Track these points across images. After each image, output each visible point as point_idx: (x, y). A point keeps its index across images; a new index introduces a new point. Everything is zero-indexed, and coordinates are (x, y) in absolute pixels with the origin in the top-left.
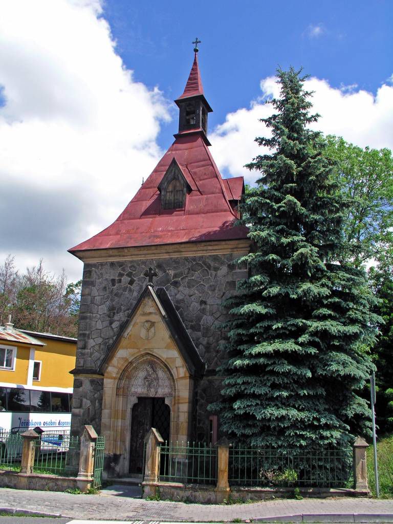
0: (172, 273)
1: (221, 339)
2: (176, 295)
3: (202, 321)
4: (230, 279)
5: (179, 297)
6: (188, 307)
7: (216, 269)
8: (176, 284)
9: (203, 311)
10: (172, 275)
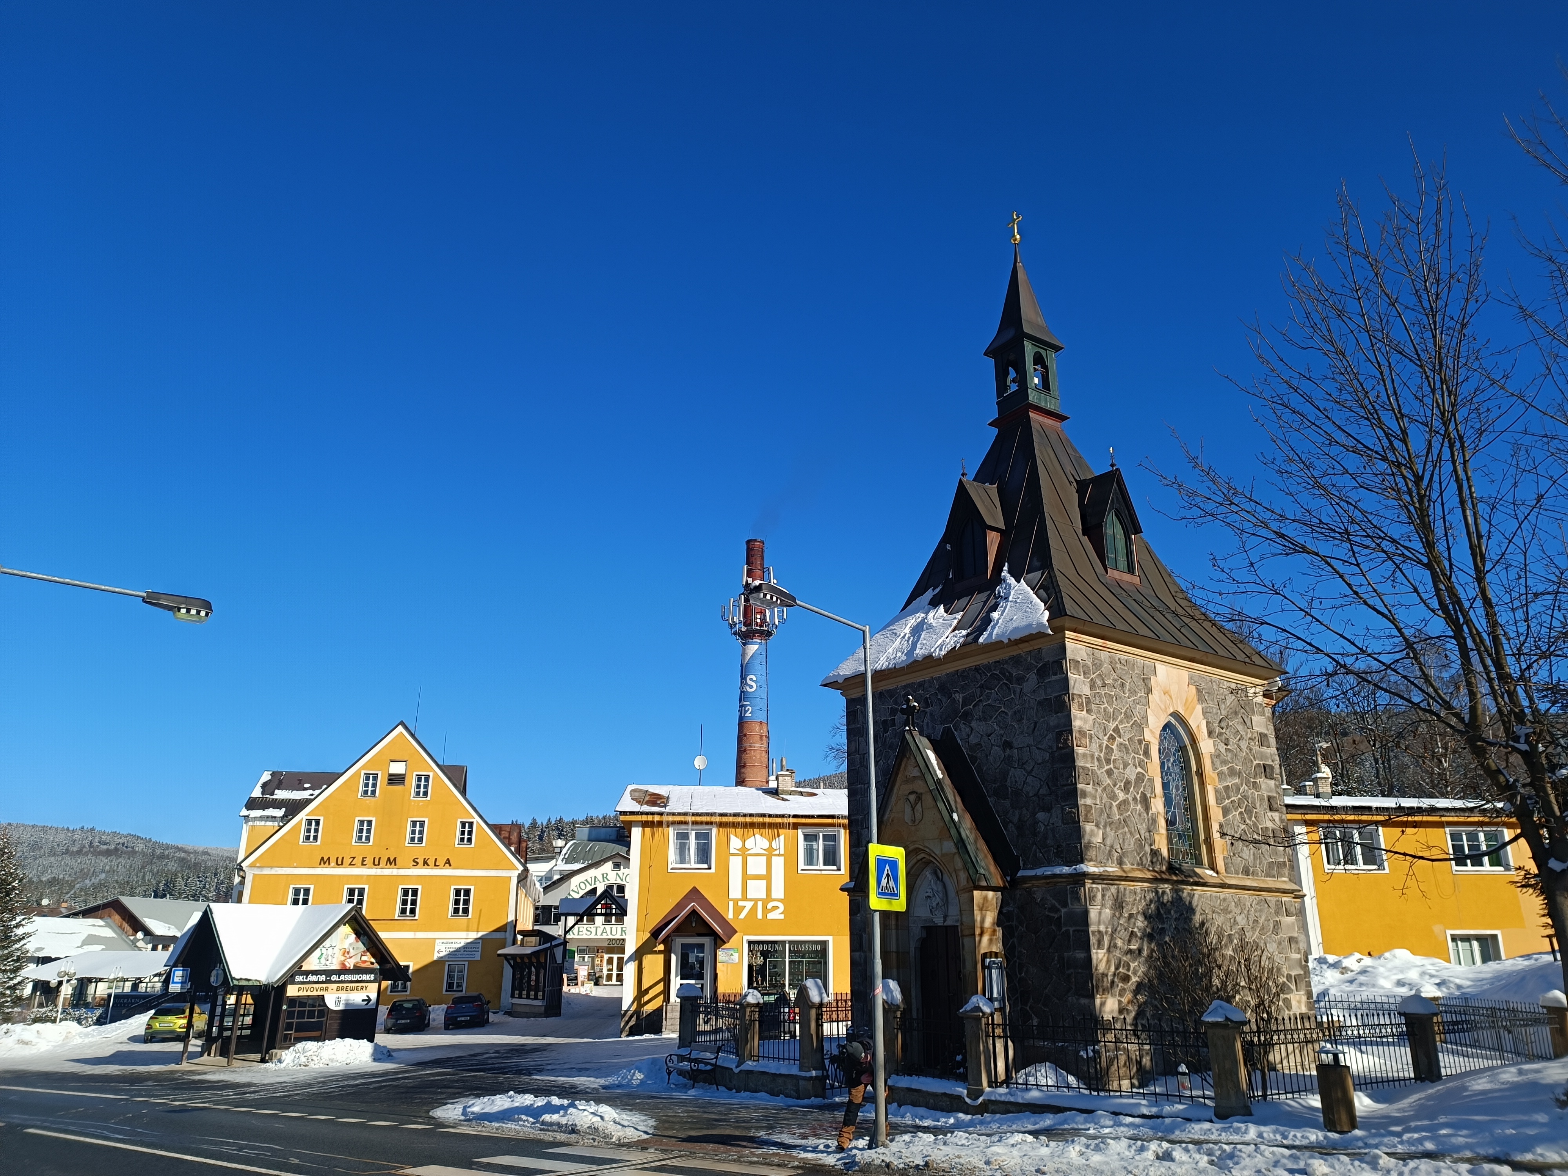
0: (959, 697)
1: (1039, 812)
2: (969, 736)
3: (1008, 780)
4: (1041, 696)
5: (973, 740)
6: (987, 756)
7: (1020, 680)
8: (967, 716)
9: (1008, 760)
10: (961, 700)
